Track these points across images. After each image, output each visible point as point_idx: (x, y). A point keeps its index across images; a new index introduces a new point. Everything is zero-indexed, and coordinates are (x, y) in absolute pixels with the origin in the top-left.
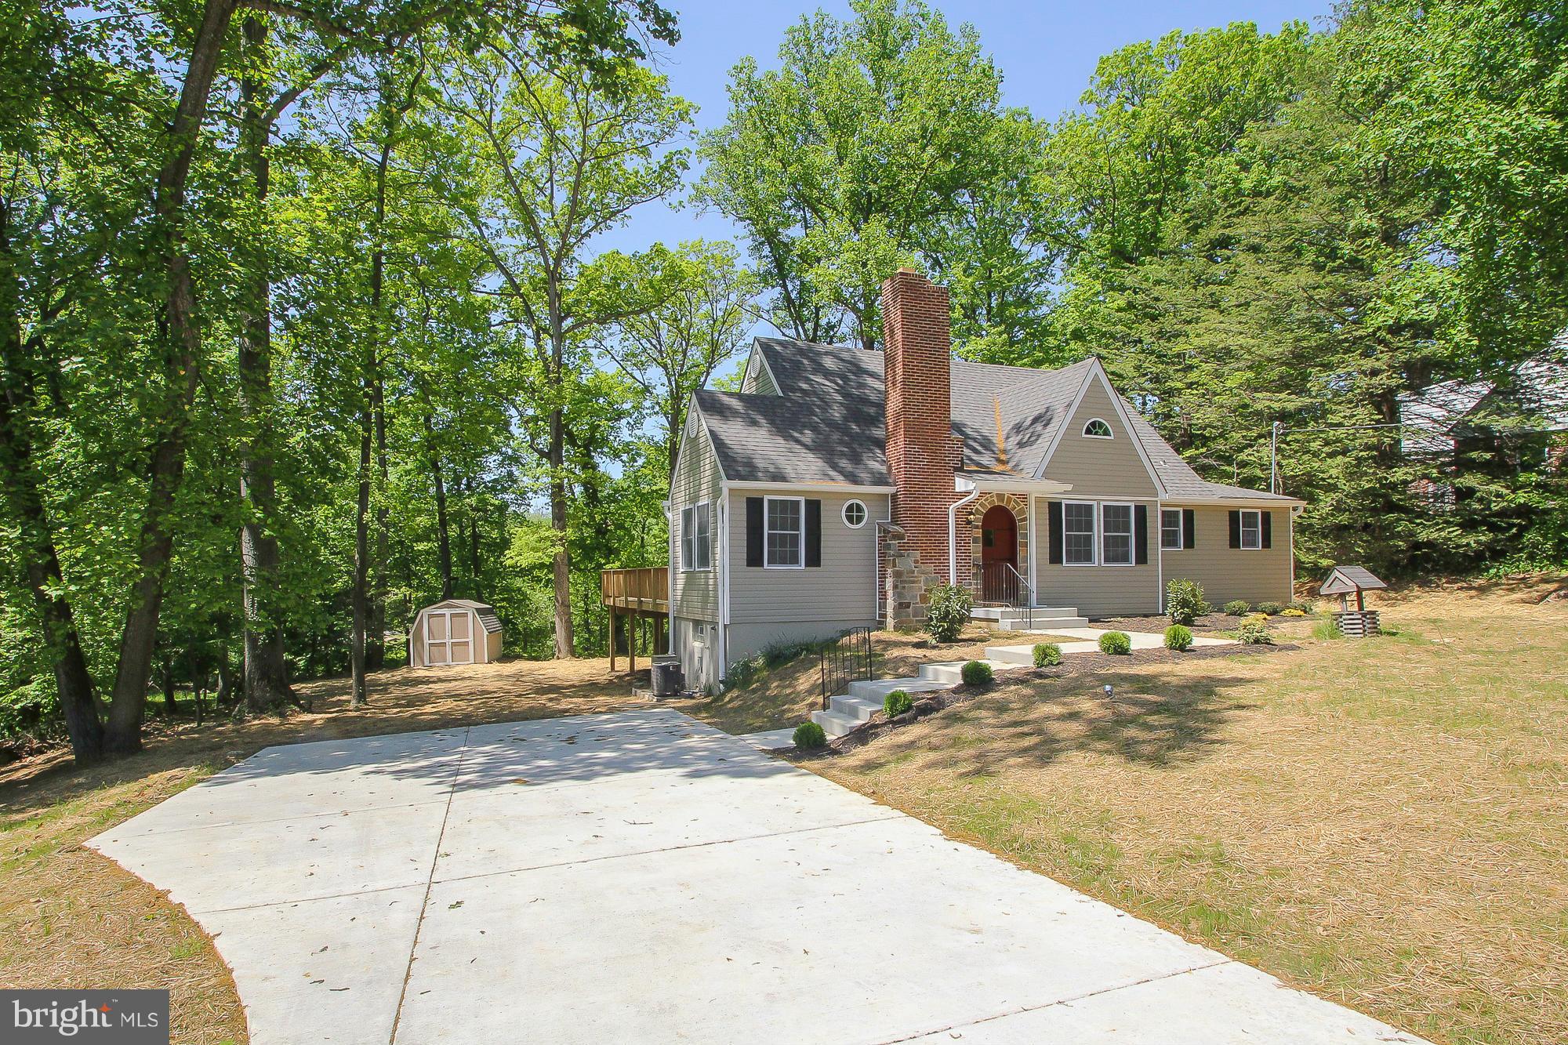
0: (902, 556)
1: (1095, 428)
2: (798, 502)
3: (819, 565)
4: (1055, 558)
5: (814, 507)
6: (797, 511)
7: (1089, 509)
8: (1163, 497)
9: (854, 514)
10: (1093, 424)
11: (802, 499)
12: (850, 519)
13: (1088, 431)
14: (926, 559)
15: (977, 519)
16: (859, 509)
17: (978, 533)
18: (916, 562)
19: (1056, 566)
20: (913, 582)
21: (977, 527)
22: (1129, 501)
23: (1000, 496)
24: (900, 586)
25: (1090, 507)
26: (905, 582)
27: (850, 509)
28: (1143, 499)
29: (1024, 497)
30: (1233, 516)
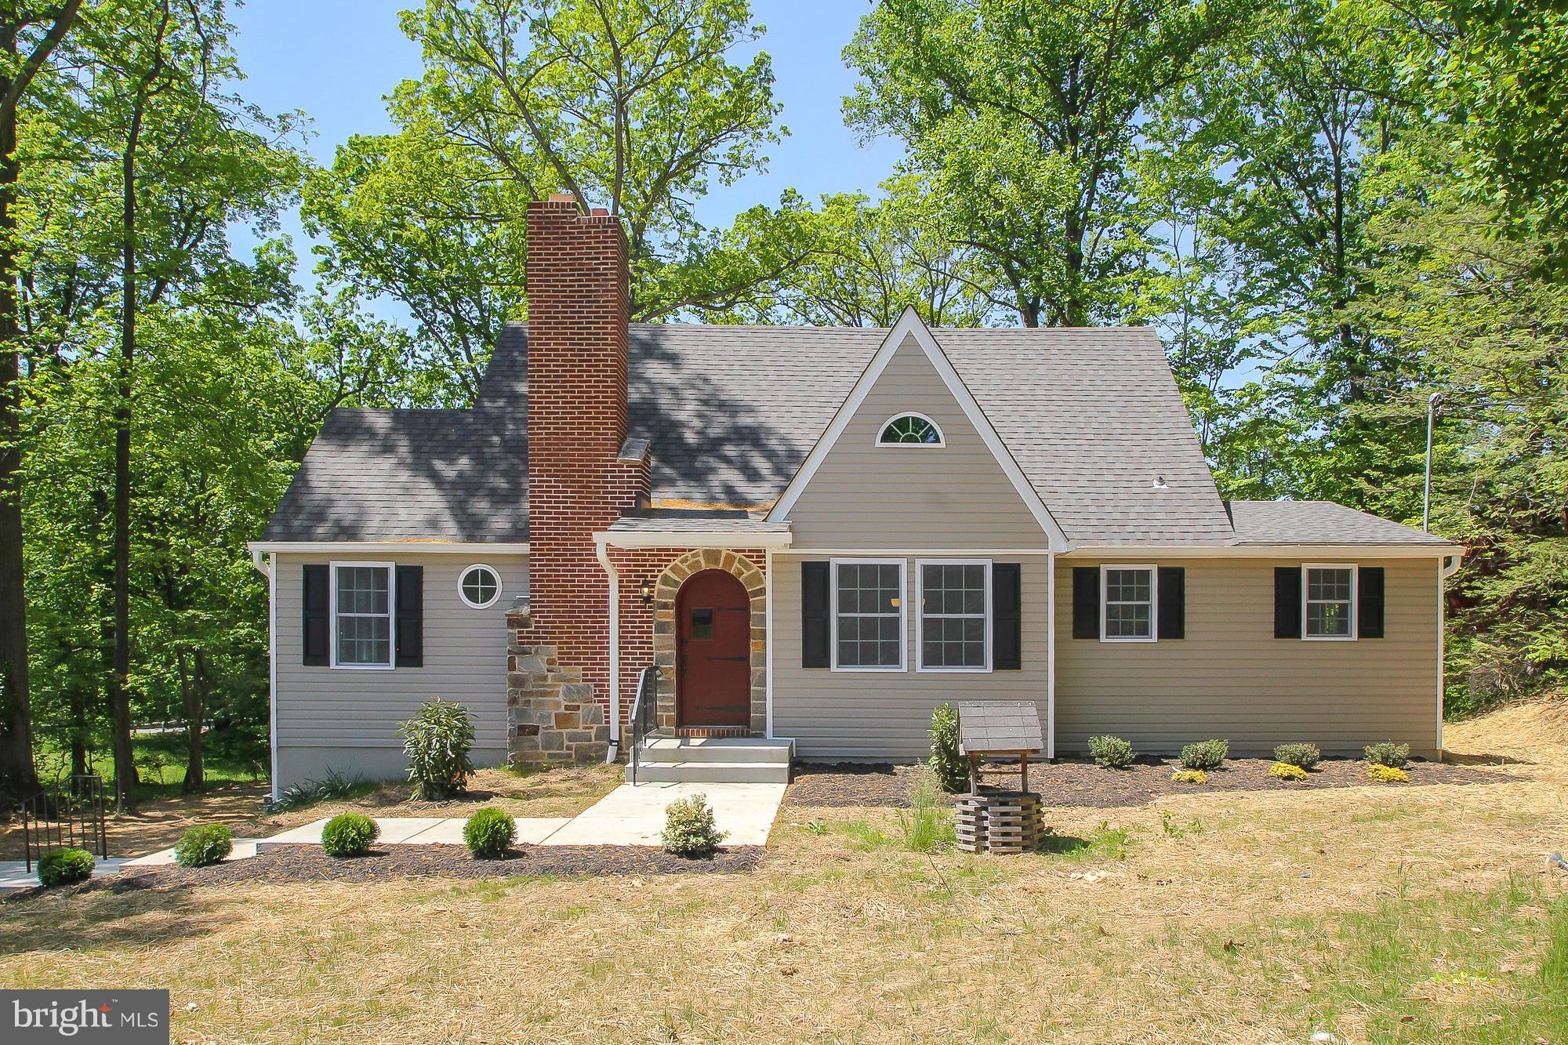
0: (525, 653)
1: (904, 429)
2: (385, 570)
3: (420, 665)
4: (815, 655)
5: (411, 578)
6: (384, 584)
7: (890, 574)
8: (1057, 546)
9: (479, 586)
10: (902, 424)
11: (391, 566)
12: (471, 594)
13: (889, 436)
14: (567, 659)
15: (664, 591)
16: (488, 578)
17: (669, 616)
18: (551, 662)
19: (817, 673)
20: (544, 694)
21: (665, 606)
22: (984, 556)
23: (712, 554)
24: (522, 700)
25: (895, 569)
26: (531, 693)
27: (472, 578)
28: (1008, 553)
29: (759, 555)
30: (1286, 579)
